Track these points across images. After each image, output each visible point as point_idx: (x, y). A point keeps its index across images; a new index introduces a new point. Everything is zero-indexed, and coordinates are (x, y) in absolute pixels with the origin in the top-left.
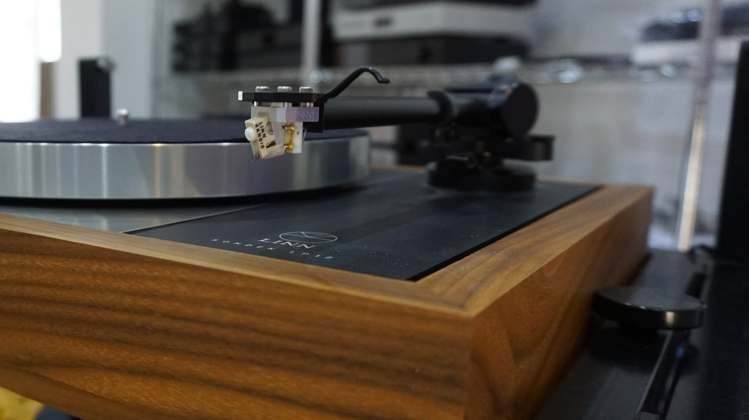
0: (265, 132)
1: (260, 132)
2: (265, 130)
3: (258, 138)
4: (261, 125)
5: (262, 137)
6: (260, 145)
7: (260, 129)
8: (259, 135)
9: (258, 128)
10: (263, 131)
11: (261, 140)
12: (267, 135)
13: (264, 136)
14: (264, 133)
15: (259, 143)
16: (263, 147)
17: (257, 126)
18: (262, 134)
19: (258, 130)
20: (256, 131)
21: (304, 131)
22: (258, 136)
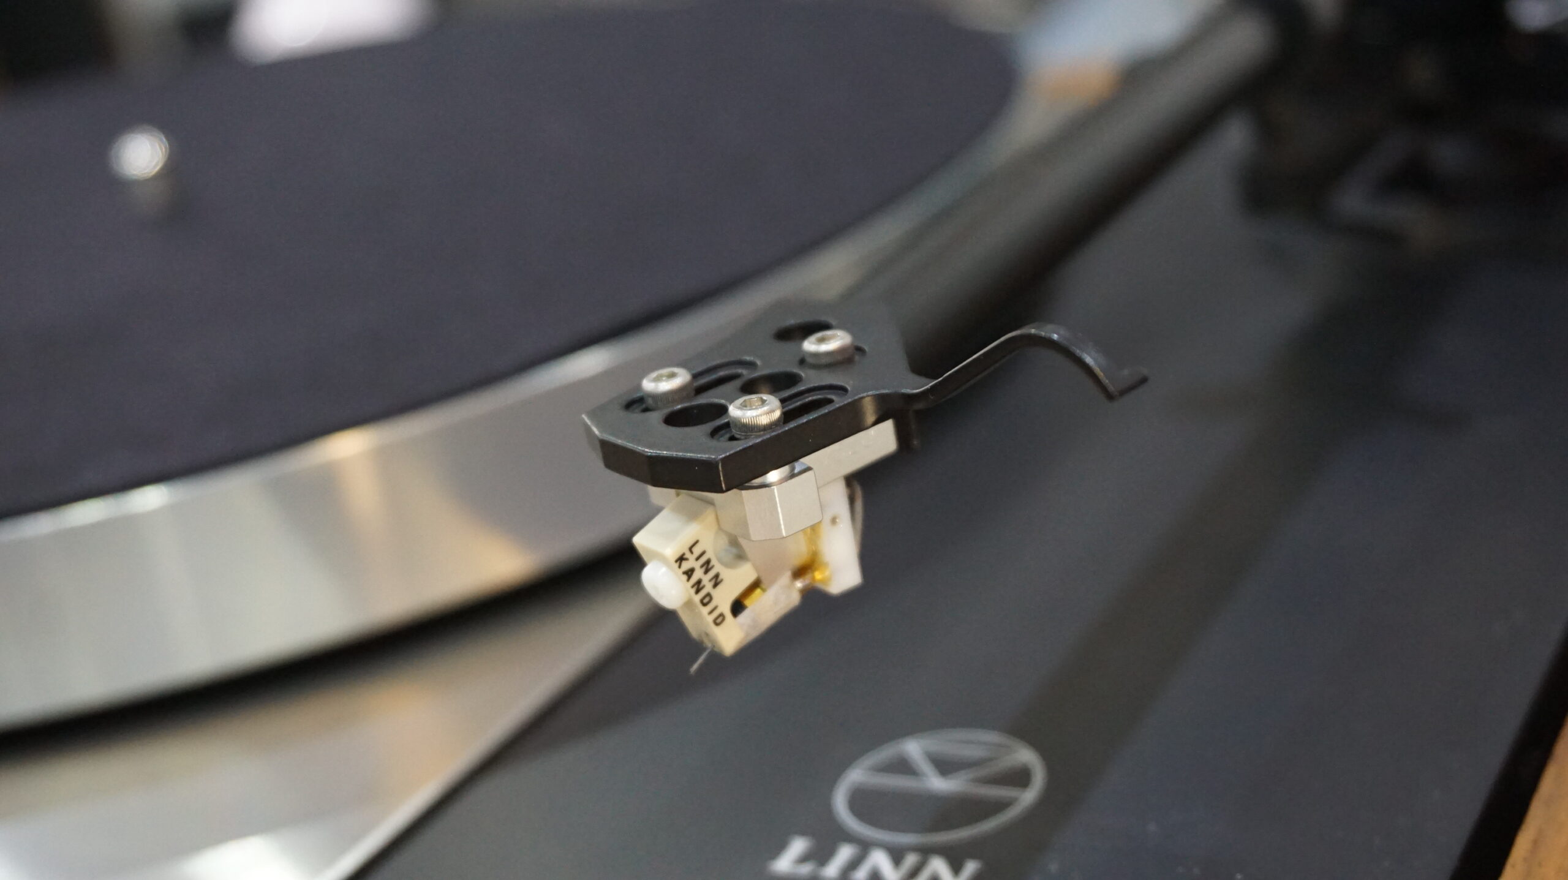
0: (717, 568)
1: (698, 574)
2: (714, 562)
3: (697, 598)
4: (697, 551)
5: (708, 587)
6: (710, 619)
7: (697, 565)
8: (698, 586)
9: (686, 566)
10: (707, 566)
11: (706, 601)
12: (725, 574)
13: (717, 581)
14: (711, 574)
15: (705, 610)
16: (719, 621)
17: (681, 559)
18: (706, 580)
19: (689, 573)
20: (685, 577)
21: (852, 500)
22: (693, 591)
